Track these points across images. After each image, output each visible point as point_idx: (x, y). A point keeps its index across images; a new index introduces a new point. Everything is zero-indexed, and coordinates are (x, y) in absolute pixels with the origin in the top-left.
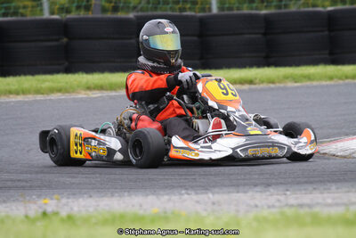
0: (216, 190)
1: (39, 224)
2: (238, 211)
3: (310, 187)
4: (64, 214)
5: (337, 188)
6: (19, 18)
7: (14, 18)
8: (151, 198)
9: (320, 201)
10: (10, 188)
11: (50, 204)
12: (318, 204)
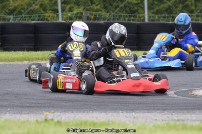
0: (138, 111)
1: (43, 124)
2: (146, 122)
3: (186, 112)
4: (56, 120)
5: (200, 112)
6: (45, 22)
7: (42, 22)
8: (103, 114)
9: (189, 118)
10: (33, 107)
11: (50, 115)
12: (188, 119)
